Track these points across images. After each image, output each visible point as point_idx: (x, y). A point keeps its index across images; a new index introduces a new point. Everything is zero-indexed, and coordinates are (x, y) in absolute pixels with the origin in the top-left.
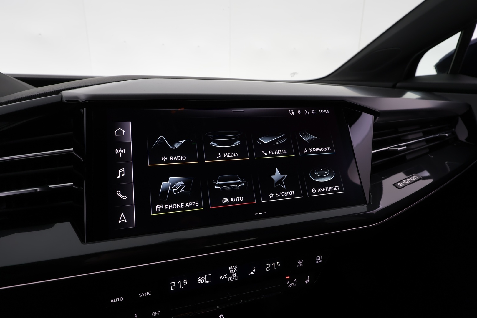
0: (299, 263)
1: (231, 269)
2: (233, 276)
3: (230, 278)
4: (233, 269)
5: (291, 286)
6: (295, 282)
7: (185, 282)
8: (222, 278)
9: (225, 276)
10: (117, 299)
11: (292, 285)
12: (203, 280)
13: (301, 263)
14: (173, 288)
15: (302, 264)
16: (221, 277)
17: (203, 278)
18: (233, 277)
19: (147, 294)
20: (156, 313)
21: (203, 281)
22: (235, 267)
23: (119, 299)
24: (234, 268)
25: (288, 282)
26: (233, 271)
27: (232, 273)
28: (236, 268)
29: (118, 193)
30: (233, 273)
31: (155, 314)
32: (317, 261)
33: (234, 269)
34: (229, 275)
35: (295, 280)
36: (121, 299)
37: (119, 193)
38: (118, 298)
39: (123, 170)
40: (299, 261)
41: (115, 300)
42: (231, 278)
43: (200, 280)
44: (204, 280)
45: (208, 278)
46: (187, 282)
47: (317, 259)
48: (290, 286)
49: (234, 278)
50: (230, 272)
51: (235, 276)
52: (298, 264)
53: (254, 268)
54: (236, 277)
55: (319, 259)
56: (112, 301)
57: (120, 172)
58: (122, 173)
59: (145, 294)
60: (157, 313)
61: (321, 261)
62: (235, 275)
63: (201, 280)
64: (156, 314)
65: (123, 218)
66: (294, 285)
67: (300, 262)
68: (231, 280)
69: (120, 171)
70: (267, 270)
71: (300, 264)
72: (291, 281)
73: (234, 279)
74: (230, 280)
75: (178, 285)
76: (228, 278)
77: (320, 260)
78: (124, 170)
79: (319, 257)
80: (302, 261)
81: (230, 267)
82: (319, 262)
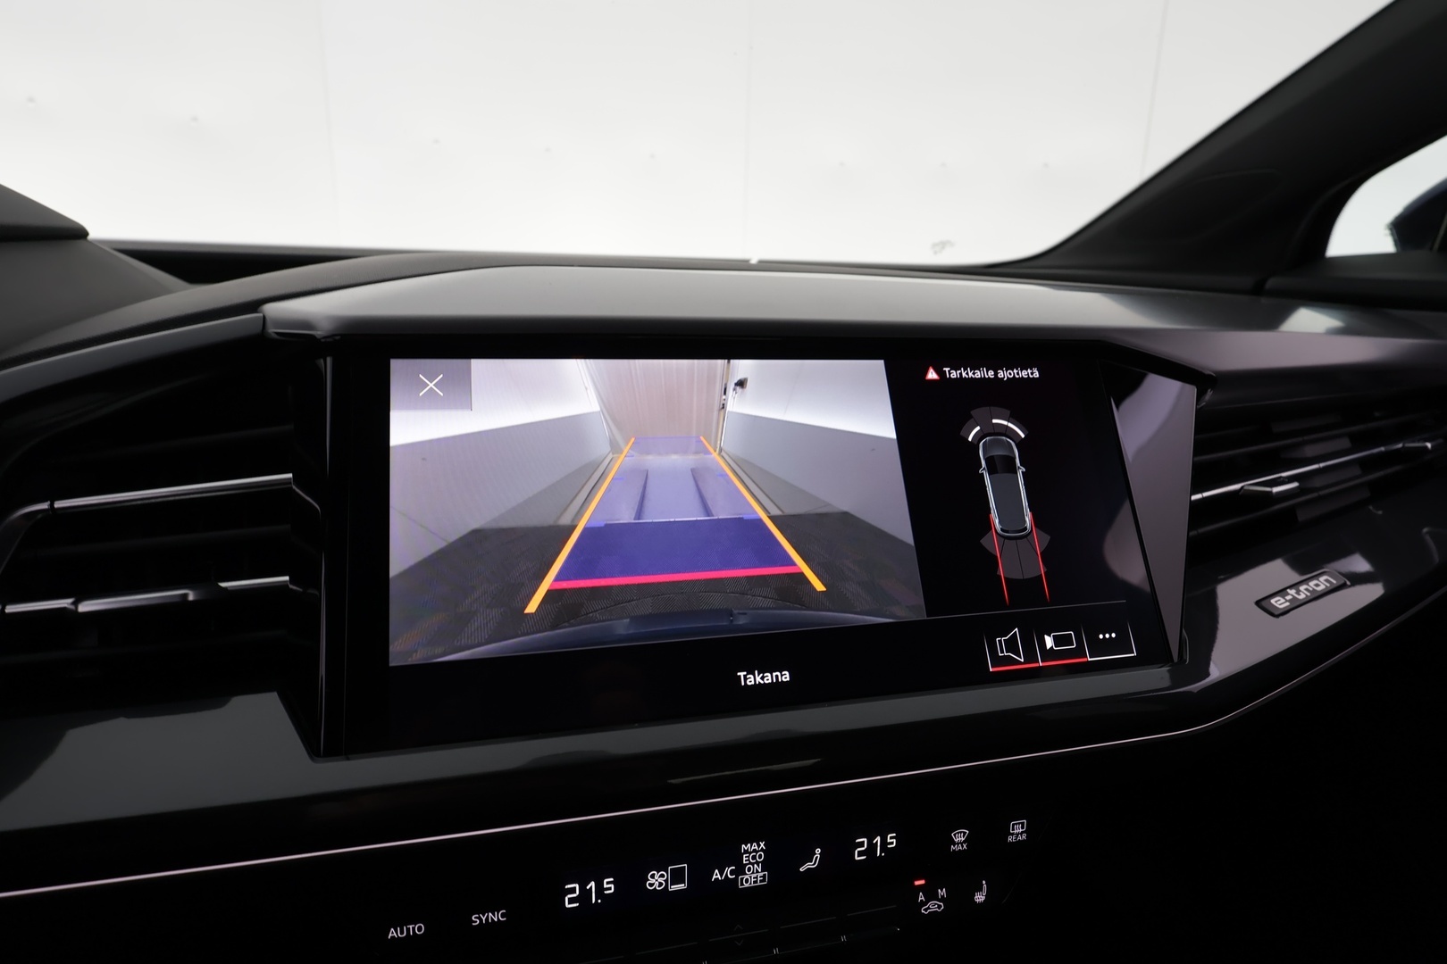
0: (956, 840)
1: (746, 852)
2: (753, 873)
3: (742, 879)
4: (753, 851)
5: (929, 908)
6: (942, 897)
7: (609, 885)
8: (719, 876)
9: (728, 870)
10: (408, 930)
11: (933, 906)
12: (661, 880)
13: (963, 839)
14: (571, 901)
15: (964, 842)
16: (716, 875)
17: (662, 876)
18: (754, 876)
19: (495, 917)
21: (660, 884)
22: (759, 846)
23: (414, 928)
24: (756, 847)
25: (921, 897)
26: (754, 858)
27: (750, 863)
28: (762, 850)
30: (753, 864)
32: (1013, 834)
33: (755, 851)
34: (740, 870)
35: (942, 892)
36: (418, 929)
38: (411, 927)
40: (955, 835)
41: (402, 933)
42: (746, 877)
43: (652, 881)
44: (666, 881)
45: (677, 877)
46: (612, 886)
47: (1013, 830)
48: (926, 910)
49: (757, 878)
50: (744, 859)
51: (757, 872)
52: (954, 844)
53: (818, 851)
54: (762, 874)
55: (1018, 830)
56: (392, 933)
59: (488, 916)
61: (1024, 836)
62: (760, 870)
63: (656, 880)
66: (939, 907)
67: (959, 837)
68: (747, 885)
70: (857, 858)
71: (958, 844)
72: (932, 896)
73: (755, 882)
74: (742, 884)
75: (585, 894)
76: (736, 878)
77: (1022, 833)
79: (1019, 824)
80: (965, 833)
81: (743, 846)
82: (1017, 837)
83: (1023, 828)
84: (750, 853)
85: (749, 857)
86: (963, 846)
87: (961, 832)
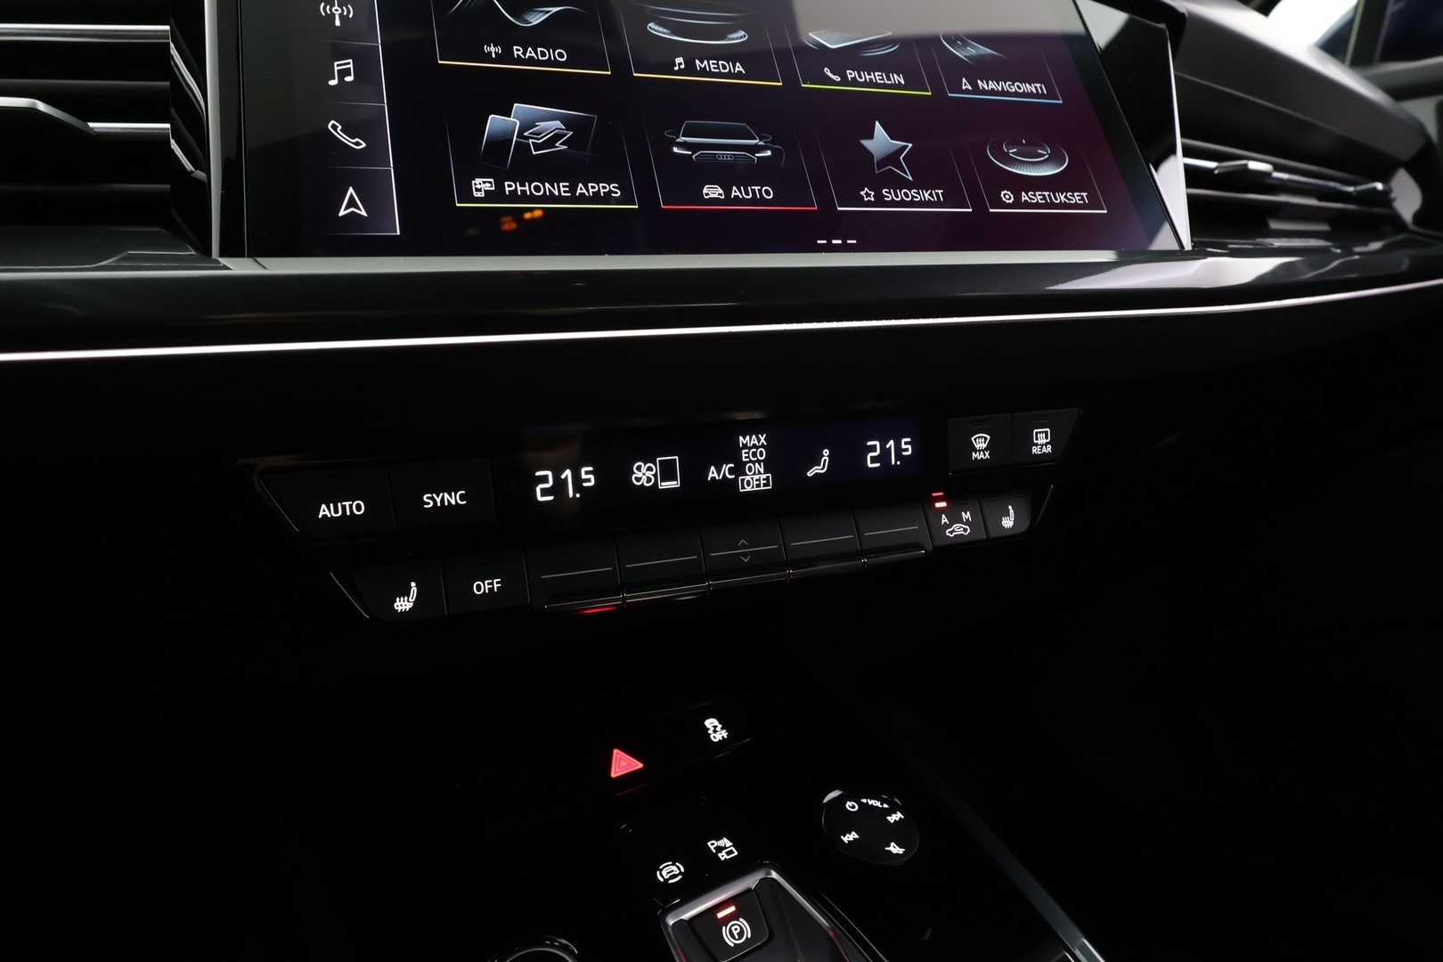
0: (977, 446)
1: (745, 446)
2: (755, 474)
3: (742, 480)
4: (753, 444)
5: (954, 531)
6: (967, 520)
7: (588, 477)
8: (716, 475)
9: (726, 468)
10: (344, 507)
11: (958, 530)
12: (649, 474)
13: (985, 446)
14: (544, 492)
15: (986, 449)
16: (713, 473)
17: (650, 469)
18: (756, 479)
19: (453, 499)
20: (489, 584)
21: (649, 480)
22: (759, 440)
23: (351, 506)
24: (756, 442)
25: (944, 520)
26: (754, 455)
27: (751, 461)
28: (763, 446)
29: (334, 127)
30: (754, 462)
31: (483, 587)
32: (1037, 445)
33: (754, 446)
34: (739, 469)
35: (966, 516)
36: (356, 507)
37: (338, 130)
38: (347, 504)
39: (349, 63)
40: (975, 439)
41: (336, 512)
42: (748, 478)
43: (638, 474)
44: (655, 475)
45: (667, 472)
46: (592, 477)
47: (1037, 439)
48: (950, 532)
49: (759, 480)
50: (744, 455)
51: (760, 473)
52: (976, 451)
53: (826, 452)
54: (764, 476)
55: (1042, 440)
56: (324, 511)
57: (336, 68)
58: (345, 72)
59: (443, 496)
60: (492, 584)
61: (1049, 449)
62: (762, 471)
63: (643, 474)
64: (487, 587)
65: (352, 203)
66: (965, 530)
67: (980, 442)
68: (748, 489)
69: (338, 65)
70: (870, 465)
71: (980, 451)
72: (956, 519)
73: (758, 486)
74: (743, 487)
75: (560, 485)
76: (736, 479)
77: (1047, 444)
78: (351, 66)
79: (1043, 432)
80: (986, 439)
81: (741, 438)
82: (1042, 448)
83: (1047, 438)
84: (750, 448)
85: (748, 453)
86: (985, 455)
87: (982, 437)
